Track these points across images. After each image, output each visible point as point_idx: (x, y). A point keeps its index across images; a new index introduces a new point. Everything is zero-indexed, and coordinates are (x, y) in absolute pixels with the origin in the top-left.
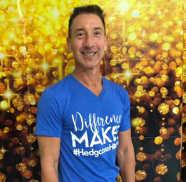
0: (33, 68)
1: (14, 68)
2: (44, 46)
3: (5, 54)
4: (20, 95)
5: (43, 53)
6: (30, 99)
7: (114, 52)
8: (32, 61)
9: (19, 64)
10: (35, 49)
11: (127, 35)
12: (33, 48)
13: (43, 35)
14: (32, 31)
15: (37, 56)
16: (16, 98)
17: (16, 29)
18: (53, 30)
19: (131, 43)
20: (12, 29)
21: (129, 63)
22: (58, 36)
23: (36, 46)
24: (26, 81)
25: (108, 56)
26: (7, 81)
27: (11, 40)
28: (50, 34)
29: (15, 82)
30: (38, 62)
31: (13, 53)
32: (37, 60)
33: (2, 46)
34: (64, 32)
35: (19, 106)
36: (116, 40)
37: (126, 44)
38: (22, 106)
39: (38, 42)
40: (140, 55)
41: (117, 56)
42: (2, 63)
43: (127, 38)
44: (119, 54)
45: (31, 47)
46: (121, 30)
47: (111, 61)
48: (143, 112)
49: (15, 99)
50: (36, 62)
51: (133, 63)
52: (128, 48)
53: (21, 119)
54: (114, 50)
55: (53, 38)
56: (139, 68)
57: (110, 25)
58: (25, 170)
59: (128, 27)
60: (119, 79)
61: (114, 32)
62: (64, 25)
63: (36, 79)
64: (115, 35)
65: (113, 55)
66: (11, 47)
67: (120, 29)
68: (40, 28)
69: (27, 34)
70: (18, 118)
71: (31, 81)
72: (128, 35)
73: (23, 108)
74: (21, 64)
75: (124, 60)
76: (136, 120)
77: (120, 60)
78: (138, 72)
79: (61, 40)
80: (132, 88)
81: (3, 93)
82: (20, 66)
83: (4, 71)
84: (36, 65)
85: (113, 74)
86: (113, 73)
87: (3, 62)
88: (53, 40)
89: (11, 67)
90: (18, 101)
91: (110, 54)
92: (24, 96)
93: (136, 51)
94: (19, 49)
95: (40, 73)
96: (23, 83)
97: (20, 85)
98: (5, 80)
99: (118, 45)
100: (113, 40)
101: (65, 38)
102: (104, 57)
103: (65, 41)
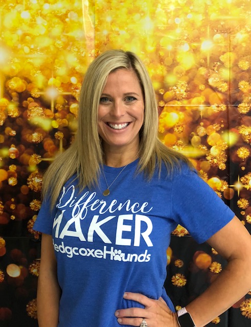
1: (73, 114)
3: (59, 90)
7: (245, 91)
17: (79, 49)
18: (142, 52)
20: (72, 49)
22: (151, 63)
25: (233, 97)
26: (60, 135)
27: (71, 67)
31: (73, 88)
33: (55, 77)
34: (160, 56)
36: (249, 71)
41: (250, 98)
42: (52, 106)
47: (240, 105)
54: (246, 87)
57: (238, 47)
61: (245, 58)
62: (161, 45)
64: (247, 62)
65: (243, 95)
66: (70, 79)
79: (155, 70)
81: (51, 157)
83: (55, 119)
86: (243, 126)
87: (55, 104)
89: (68, 111)
91: (238, 94)
98: (57, 133)
100: (243, 71)
101: (163, 66)
102: (228, 99)
103: (162, 70)
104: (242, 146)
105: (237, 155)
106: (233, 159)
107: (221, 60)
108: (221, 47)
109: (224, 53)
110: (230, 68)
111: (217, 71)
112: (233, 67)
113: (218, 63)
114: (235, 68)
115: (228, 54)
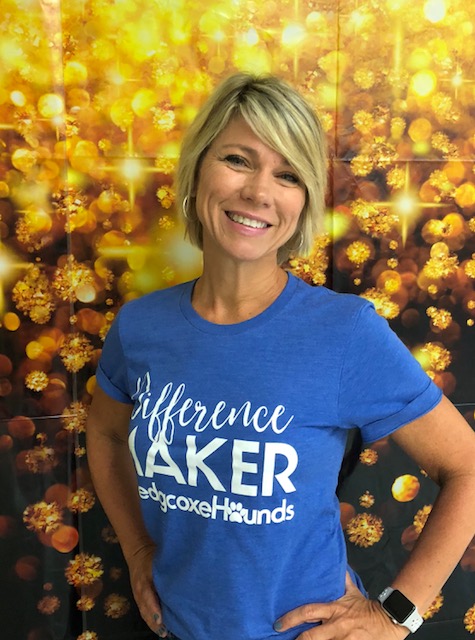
0: (88, 176)
1: (18, 170)
2: (132, 98)
4: (41, 269)
5: (124, 123)
6: (75, 283)
7: (365, 131)
8: (85, 147)
9: (38, 159)
10: (98, 108)
11: (407, 76)
12: (88, 103)
13: (125, 58)
14: (89, 41)
15: (104, 133)
16: (26, 278)
17: (26, 31)
18: (162, 44)
19: (419, 104)
20: (10, 27)
21: (410, 171)
22: (180, 66)
23: (99, 97)
24: (64, 219)
25: (344, 141)
27: (10, 70)
28: (153, 57)
29: (24, 222)
30: (106, 154)
31: (16, 116)
32: (103, 144)
34: (199, 53)
35: (35, 305)
36: (373, 90)
37: (404, 105)
38: (48, 306)
39: (107, 83)
40: (442, 144)
41: (374, 145)
43: (406, 88)
44: (380, 140)
45: (85, 99)
46: (388, 61)
47: (355, 159)
48: (445, 326)
49: (22, 280)
50: (101, 152)
51: (423, 169)
52: (409, 119)
53: (45, 351)
54: (366, 123)
55: (163, 71)
56: (440, 187)
57: (354, 42)
58: (56, 526)
59: (411, 50)
60: (379, 219)
61: (366, 64)
62: (202, 29)
63: (99, 213)
64: (370, 74)
65: (362, 140)
66: (9, 95)
67: (385, 57)
68: (115, 32)
69: (68, 53)
70: (34, 350)
71: (82, 219)
72: (408, 79)
73: (52, 314)
74: (44, 159)
75: (395, 159)
76: (424, 350)
77: (382, 159)
78: (438, 199)
79: (191, 82)
80: (416, 249)
82: (40, 164)
84: (98, 163)
85: (358, 204)
86: (359, 200)
88: (164, 79)
89: (9, 165)
90: (33, 289)
91: (352, 138)
92: (54, 272)
93: (434, 132)
94: (39, 104)
95: (115, 191)
96: (50, 225)
97: (41, 234)
99: (378, 110)
100: (362, 91)
101: (205, 75)
102: (333, 147)
103: (204, 84)
104: (356, 240)
105: (347, 257)
106: (339, 264)
107: (321, 67)
108: (321, 40)
109: (327, 52)
110: (338, 85)
111: (312, 90)
112: (343, 83)
113: (316, 73)
114: (347, 84)
115: (334, 56)
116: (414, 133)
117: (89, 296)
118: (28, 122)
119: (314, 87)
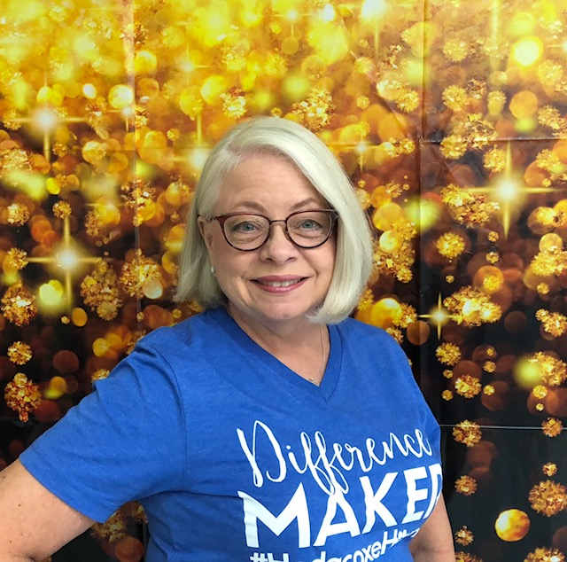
0: (156, 167)
1: (88, 163)
2: (200, 85)
3: (60, 112)
4: (109, 264)
5: (193, 112)
6: (142, 278)
7: (457, 109)
8: (154, 138)
9: (108, 151)
10: (167, 97)
11: (507, 44)
12: (157, 92)
13: (195, 44)
14: (159, 29)
15: (174, 122)
16: (94, 273)
17: (99, 24)
18: (233, 27)
19: (522, 75)
20: (85, 23)
21: (512, 151)
22: (252, 49)
23: (169, 86)
24: (132, 212)
25: (432, 121)
26: (63, 209)
27: (82, 63)
28: (224, 41)
29: (93, 215)
30: (174, 143)
31: (87, 109)
32: (171, 135)
33: (50, 86)
34: (271, 34)
35: (103, 300)
36: (466, 63)
37: (504, 77)
38: (115, 302)
39: (176, 70)
40: (550, 119)
41: (468, 124)
42: (47, 147)
43: (506, 57)
44: (476, 117)
45: (154, 88)
46: (483, 29)
47: (445, 140)
48: (560, 332)
49: (90, 275)
50: (170, 143)
51: (527, 149)
52: (510, 92)
53: (111, 348)
54: (458, 99)
55: (233, 55)
56: (549, 169)
57: (443, 10)
58: (120, 535)
59: (510, 15)
60: (474, 207)
61: (457, 34)
62: (274, 10)
63: (168, 206)
64: (463, 44)
65: (453, 118)
66: (81, 89)
67: (480, 25)
68: (185, 18)
69: (138, 43)
70: (101, 347)
71: (151, 212)
72: (508, 48)
73: (120, 310)
74: (114, 151)
75: (493, 138)
76: (533, 361)
77: (478, 138)
78: (547, 183)
79: (262, 64)
80: (520, 242)
81: (47, 255)
82: (109, 157)
83: (52, 174)
84: (166, 153)
85: (450, 190)
86: (450, 186)
87: (52, 143)
88: (233, 63)
89: (80, 159)
90: (101, 284)
91: (442, 117)
92: (121, 267)
93: (541, 106)
94: (109, 96)
95: (184, 182)
96: (119, 218)
97: (110, 227)
98: (57, 205)
99: (472, 83)
100: (454, 64)
101: (277, 57)
102: (419, 128)
103: (275, 66)
104: (447, 231)
105: (438, 250)
106: (427, 258)
107: (406, 40)
108: (404, 10)
109: (411, 24)
110: (424, 58)
111: (394, 66)
112: (431, 56)
113: (398, 47)
114: (435, 58)
115: (421, 27)
116: (515, 107)
117: (156, 293)
118: (98, 114)
119: (397, 63)
